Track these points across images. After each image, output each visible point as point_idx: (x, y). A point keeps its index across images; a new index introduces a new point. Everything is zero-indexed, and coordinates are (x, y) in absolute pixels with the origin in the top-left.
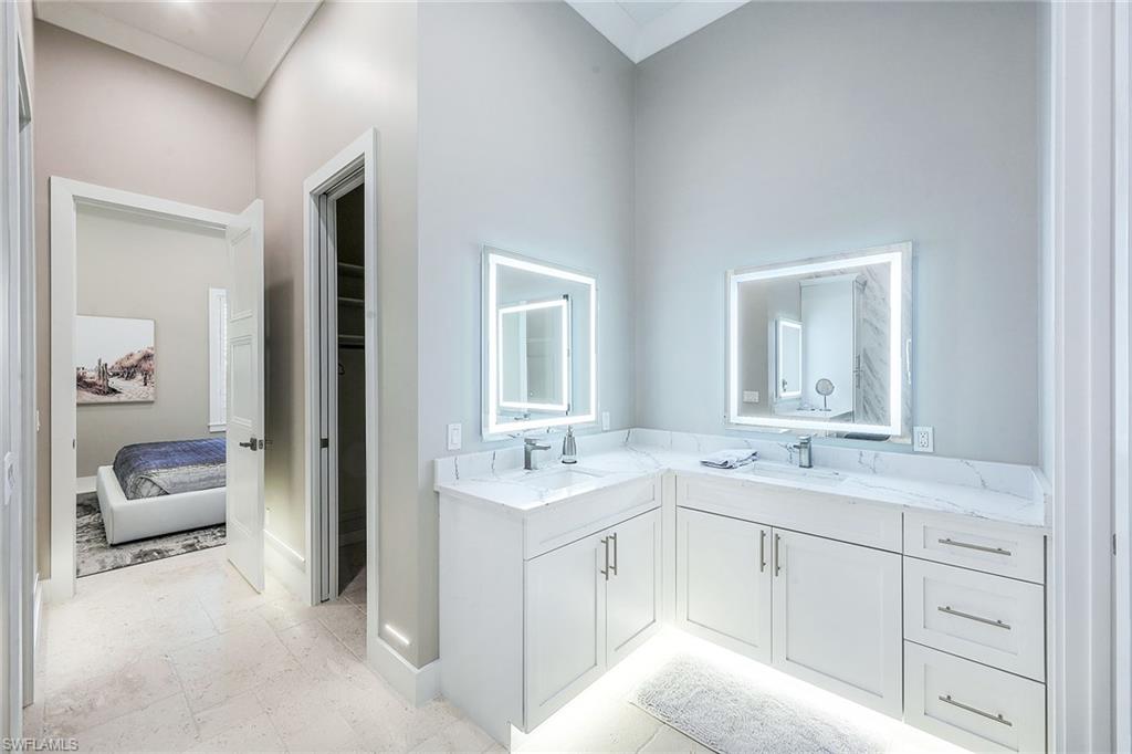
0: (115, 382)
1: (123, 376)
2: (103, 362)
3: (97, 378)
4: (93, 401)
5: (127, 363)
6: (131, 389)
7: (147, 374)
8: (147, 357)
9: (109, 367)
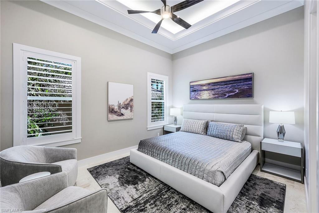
0: (123, 111)
1: (125, 108)
2: (119, 103)
3: (118, 109)
4: (116, 119)
5: (126, 103)
6: (127, 113)
7: (131, 107)
8: (132, 100)
9: (121, 104)
